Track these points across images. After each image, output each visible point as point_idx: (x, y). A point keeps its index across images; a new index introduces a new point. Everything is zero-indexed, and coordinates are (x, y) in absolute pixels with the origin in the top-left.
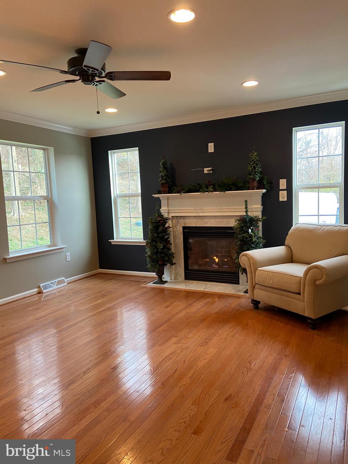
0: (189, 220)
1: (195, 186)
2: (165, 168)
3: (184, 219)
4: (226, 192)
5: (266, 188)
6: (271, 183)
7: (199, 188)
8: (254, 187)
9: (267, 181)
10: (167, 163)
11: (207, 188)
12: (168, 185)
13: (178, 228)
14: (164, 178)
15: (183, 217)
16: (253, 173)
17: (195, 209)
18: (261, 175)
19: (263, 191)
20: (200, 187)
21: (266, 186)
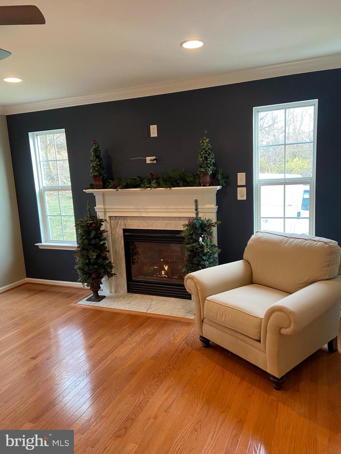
0: (130, 221)
1: (135, 179)
2: (98, 157)
3: (124, 220)
4: (172, 188)
5: (221, 184)
6: (227, 178)
7: (139, 182)
8: (206, 183)
9: (222, 175)
10: (100, 151)
11: (150, 183)
12: (103, 178)
13: (117, 230)
14: (97, 169)
15: (123, 218)
16: (204, 166)
17: (136, 207)
18: (215, 168)
19: (217, 188)
20: (142, 180)
21: (221, 181)
